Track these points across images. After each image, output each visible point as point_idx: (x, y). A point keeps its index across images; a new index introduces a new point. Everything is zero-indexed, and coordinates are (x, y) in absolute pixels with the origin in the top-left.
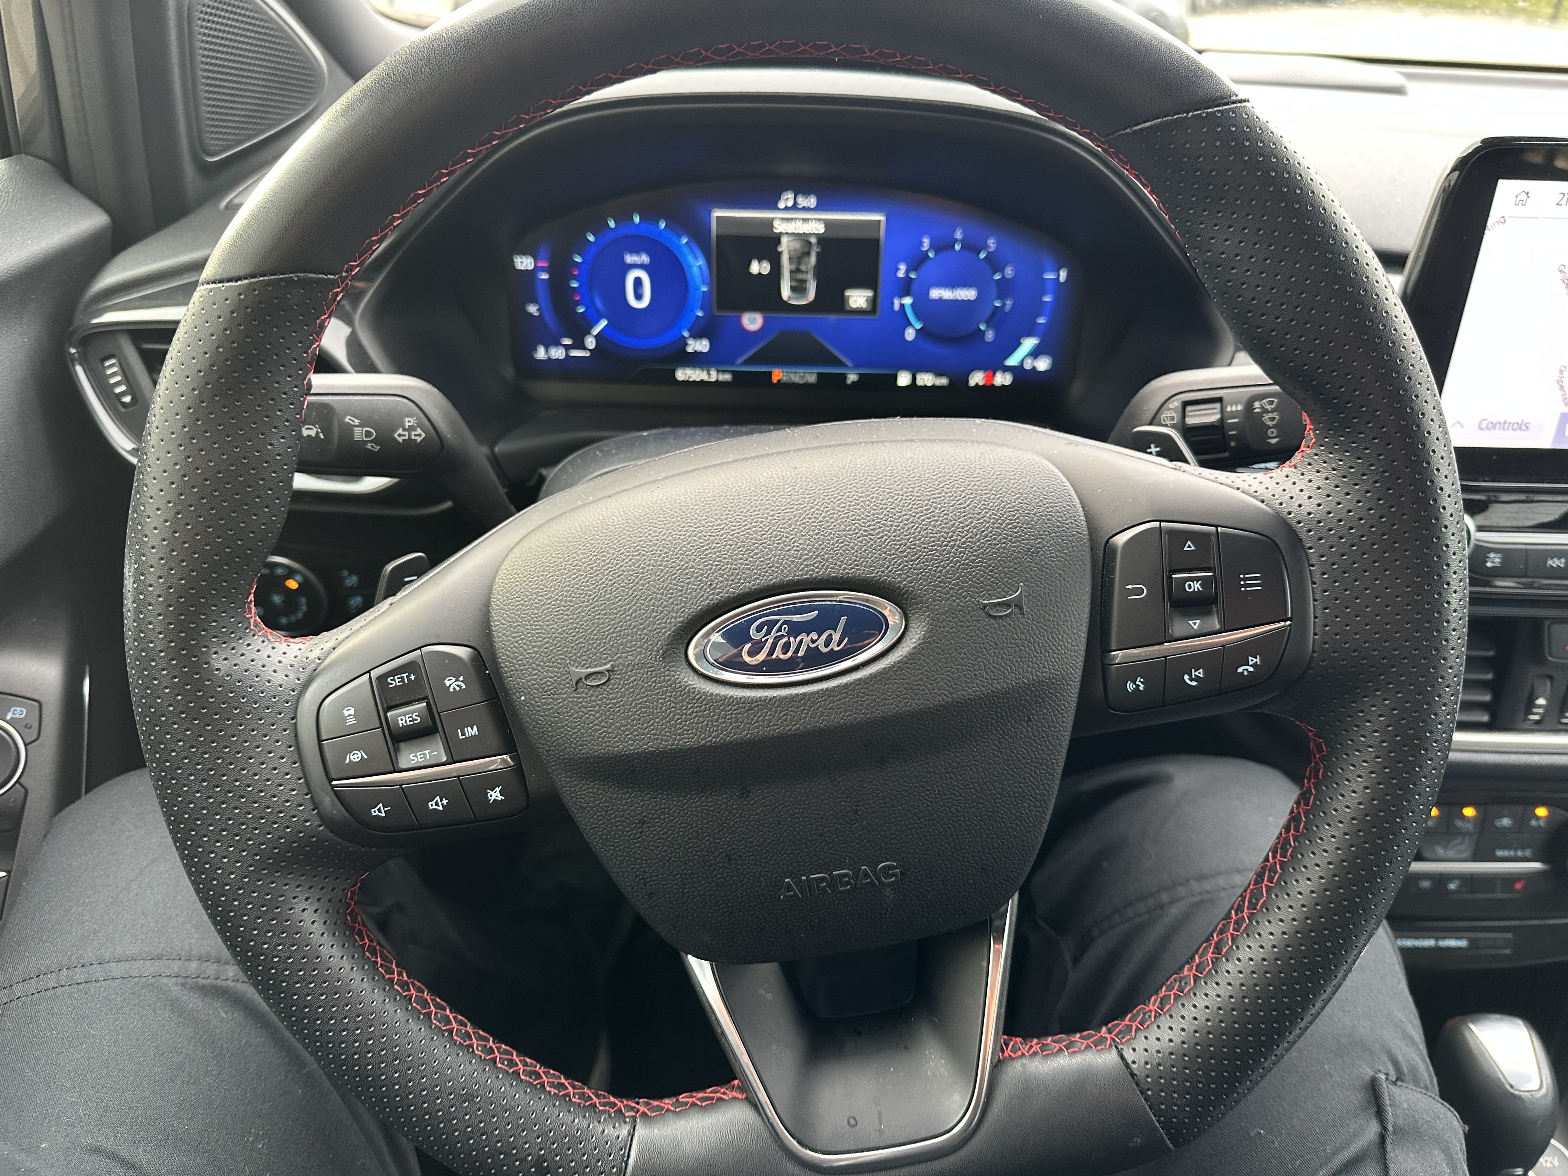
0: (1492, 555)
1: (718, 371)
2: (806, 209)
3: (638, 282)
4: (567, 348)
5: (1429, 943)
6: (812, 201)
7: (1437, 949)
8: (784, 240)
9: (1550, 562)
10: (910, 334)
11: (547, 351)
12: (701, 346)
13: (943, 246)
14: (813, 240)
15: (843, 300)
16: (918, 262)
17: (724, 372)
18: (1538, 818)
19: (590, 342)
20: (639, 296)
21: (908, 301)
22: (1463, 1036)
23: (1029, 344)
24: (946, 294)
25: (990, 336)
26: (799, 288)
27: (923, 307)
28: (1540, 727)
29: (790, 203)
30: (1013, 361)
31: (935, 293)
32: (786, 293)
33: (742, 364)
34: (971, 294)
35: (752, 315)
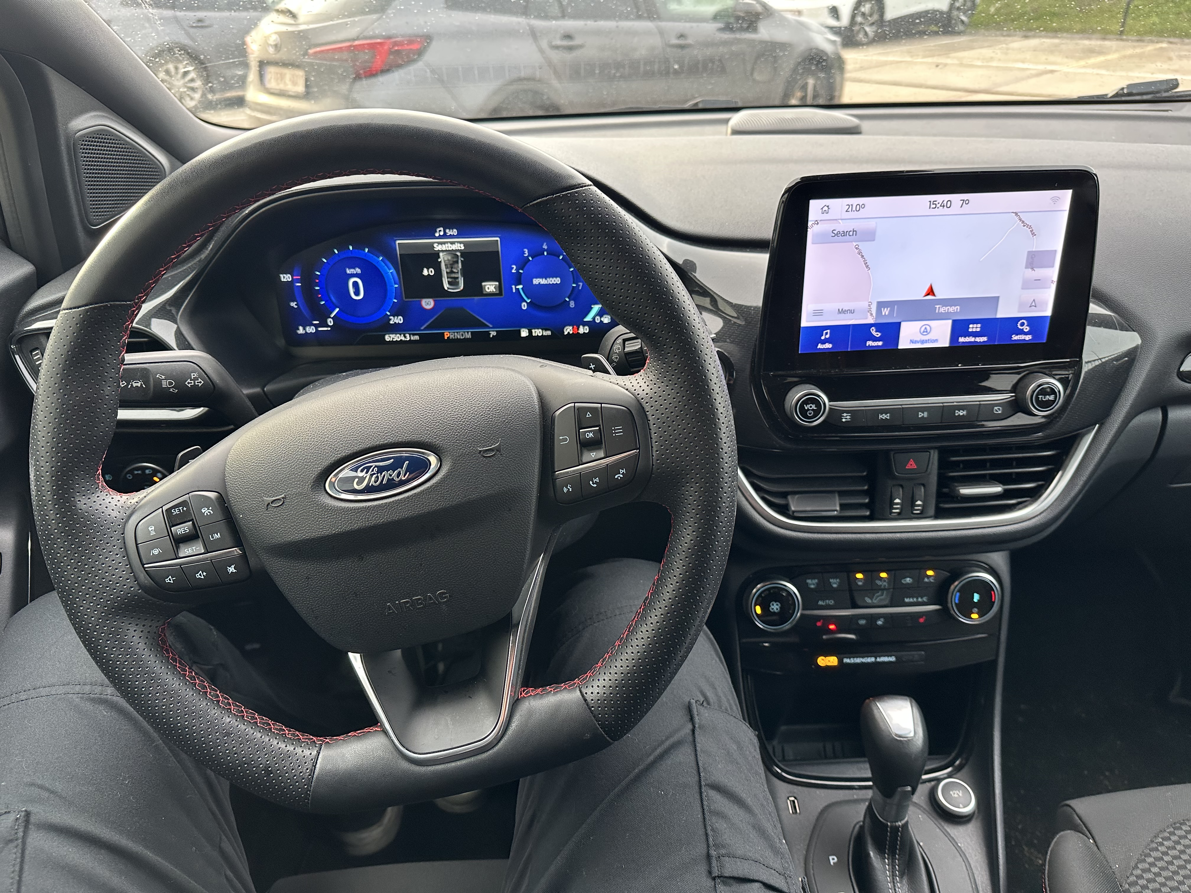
0: (845, 415)
1: (410, 334)
2: (451, 236)
3: (355, 284)
4: (316, 326)
5: (871, 660)
6: (455, 232)
7: (876, 663)
8: (441, 254)
9: (880, 416)
10: (524, 306)
11: (304, 329)
12: (399, 320)
13: (537, 254)
14: (459, 254)
15: (481, 288)
16: (523, 263)
17: (414, 335)
18: (929, 577)
19: (330, 322)
20: (357, 293)
21: (520, 287)
22: (872, 710)
23: (596, 308)
24: (543, 281)
25: (572, 304)
26: (453, 282)
27: (530, 290)
28: (900, 517)
29: (442, 233)
30: (588, 318)
31: (536, 281)
32: (446, 286)
33: (425, 329)
34: (557, 281)
35: (428, 300)
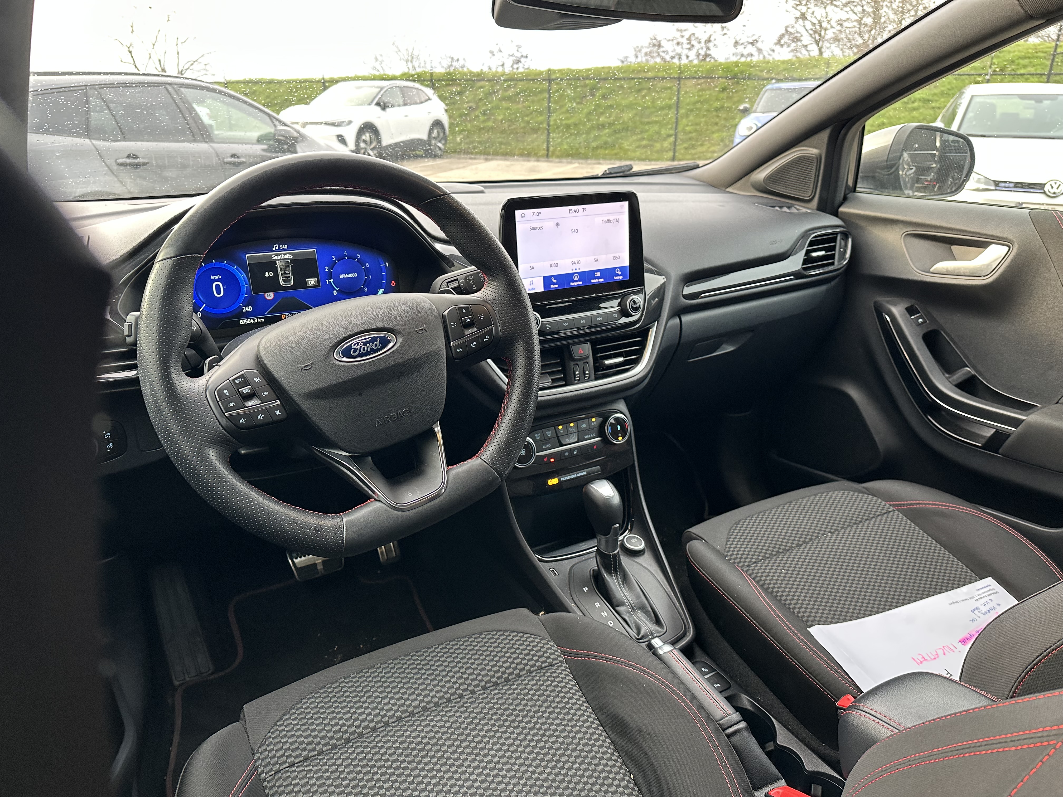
1: (257, 318)
2: (284, 250)
3: (217, 286)
5: (575, 476)
6: (286, 247)
8: (277, 262)
10: (335, 293)
12: (249, 309)
13: (341, 258)
14: (289, 261)
15: (306, 283)
16: (332, 265)
17: (260, 318)
18: (593, 422)
20: (219, 292)
21: (331, 280)
22: (590, 490)
24: (346, 276)
25: (365, 289)
26: (287, 280)
27: (338, 282)
28: (580, 382)
29: (277, 248)
31: (341, 276)
32: (282, 283)
33: (268, 314)
34: (355, 275)
35: (269, 293)
